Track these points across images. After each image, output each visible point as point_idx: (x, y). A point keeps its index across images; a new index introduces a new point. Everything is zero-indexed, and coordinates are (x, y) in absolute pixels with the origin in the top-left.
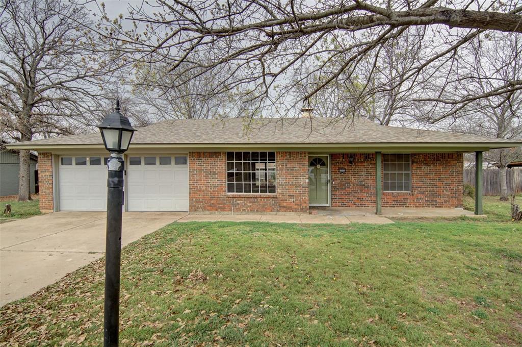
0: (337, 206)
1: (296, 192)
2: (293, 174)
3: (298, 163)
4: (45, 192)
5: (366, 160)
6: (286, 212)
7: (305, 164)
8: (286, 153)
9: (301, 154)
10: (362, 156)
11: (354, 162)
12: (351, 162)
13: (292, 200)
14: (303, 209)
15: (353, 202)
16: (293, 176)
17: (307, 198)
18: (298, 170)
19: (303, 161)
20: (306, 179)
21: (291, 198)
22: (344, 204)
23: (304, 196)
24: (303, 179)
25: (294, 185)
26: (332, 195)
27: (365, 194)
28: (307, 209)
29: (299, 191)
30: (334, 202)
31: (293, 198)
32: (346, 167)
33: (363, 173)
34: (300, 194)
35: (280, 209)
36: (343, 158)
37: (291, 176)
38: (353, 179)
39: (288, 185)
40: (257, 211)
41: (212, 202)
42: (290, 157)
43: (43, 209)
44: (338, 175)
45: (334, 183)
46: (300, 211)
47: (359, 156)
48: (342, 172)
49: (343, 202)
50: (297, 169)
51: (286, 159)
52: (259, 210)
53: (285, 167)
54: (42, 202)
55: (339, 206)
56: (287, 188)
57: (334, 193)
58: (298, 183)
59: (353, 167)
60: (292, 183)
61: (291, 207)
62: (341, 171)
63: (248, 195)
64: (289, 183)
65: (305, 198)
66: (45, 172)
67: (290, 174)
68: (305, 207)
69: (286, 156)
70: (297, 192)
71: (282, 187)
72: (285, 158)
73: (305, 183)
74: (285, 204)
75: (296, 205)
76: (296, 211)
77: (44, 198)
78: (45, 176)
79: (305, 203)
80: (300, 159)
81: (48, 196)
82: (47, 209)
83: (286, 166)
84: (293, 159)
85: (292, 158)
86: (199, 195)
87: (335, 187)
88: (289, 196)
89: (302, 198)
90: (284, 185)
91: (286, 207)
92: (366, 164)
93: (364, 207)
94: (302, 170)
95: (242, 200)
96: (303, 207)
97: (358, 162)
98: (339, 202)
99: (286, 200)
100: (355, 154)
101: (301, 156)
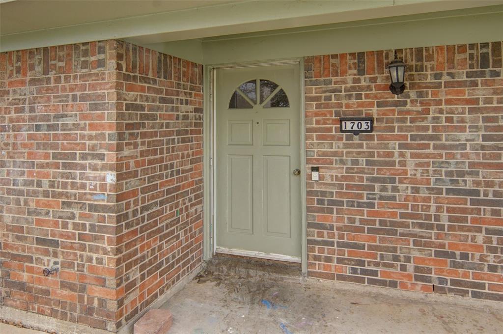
0: (330, 277)
1: (65, 226)
2: (55, 146)
3: (74, 98)
5: (482, 74)
6: (27, 310)
7: (103, 97)
8: (31, 52)
9: (86, 53)
10: (458, 57)
11: (412, 86)
12: (397, 88)
13: (49, 262)
14: (90, 311)
15: (410, 267)
16: (55, 156)
17: (109, 261)
18: (76, 126)
19: (93, 87)
20: (104, 168)
21: (47, 253)
22: (364, 272)
23: (96, 250)
24: (94, 168)
25: (61, 195)
26: (309, 225)
27: (480, 238)
28: (108, 316)
29: (76, 226)
30: (316, 258)
31: (55, 255)
32: (375, 111)
33: (463, 136)
34: (81, 237)
35: (9, 295)
36: (361, 72)
37: (47, 156)
38: (411, 163)
39: (35, 193)
42: (46, 72)
44: (337, 146)
45: (315, 176)
46: (80, 320)
47: (443, 58)
48: (356, 133)
49: (362, 263)
50: (70, 121)
51: (33, 82)
53: (27, 115)
55: (342, 278)
56: (33, 205)
57: (317, 217)
58: (73, 185)
59: (409, 107)
60: (52, 185)
61: (47, 292)
62: (349, 126)
64: (39, 185)
65: (100, 261)
67: (45, 147)
68: (102, 302)
69: (32, 67)
70: (70, 229)
71: (18, 202)
72: (28, 78)
73: (103, 187)
74: (25, 277)
75: (63, 285)
76: (64, 316)
79: (102, 282)
80: (83, 77)
83: (32, 110)
84: (57, 80)
85: (52, 75)
87: (323, 194)
88: (40, 241)
89: (90, 259)
90: (21, 193)
91: (29, 290)
92: (481, 93)
93: (475, 295)
94: (92, 127)
96: (91, 300)
97: (439, 86)
98: (340, 261)
99: (30, 259)
100: (419, 51)
101: (85, 65)
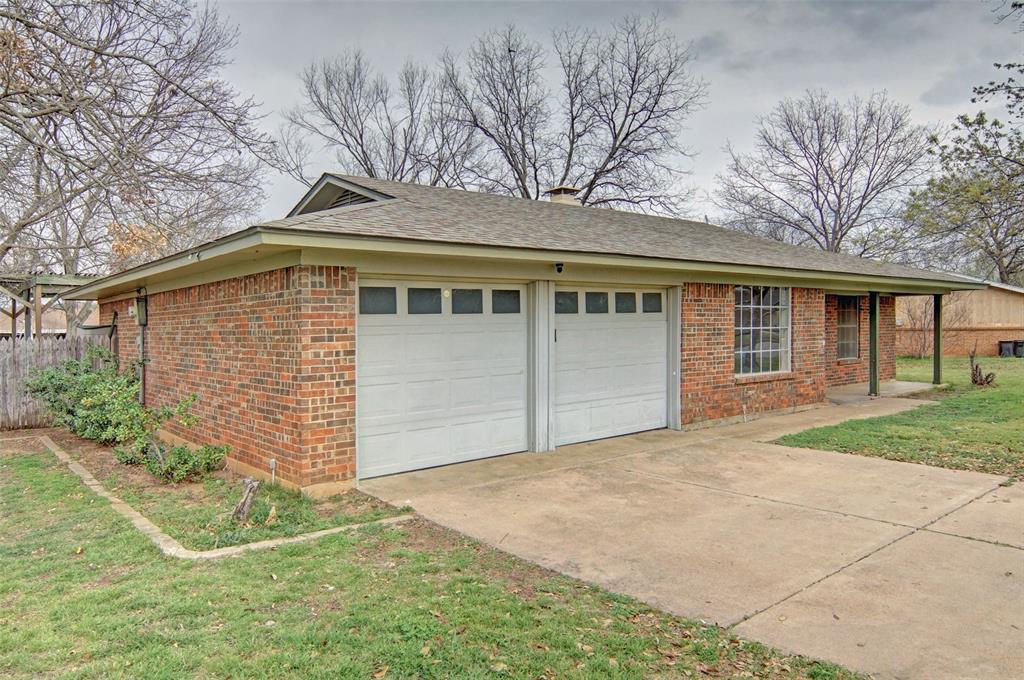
2: (810, 331)
3: (815, 310)
4: (324, 416)
7: (822, 311)
8: (804, 290)
16: (810, 336)
18: (815, 323)
20: (822, 339)
21: (808, 377)
23: (821, 372)
25: (812, 351)
31: (811, 377)
39: (805, 353)
40: (772, 409)
41: (716, 397)
42: (808, 299)
43: (314, 482)
50: (814, 321)
52: (775, 406)
53: (802, 317)
54: (313, 457)
56: (804, 358)
58: (815, 347)
63: (765, 376)
66: (331, 339)
69: (804, 296)
70: (814, 366)
73: (822, 347)
75: (813, 389)
77: (321, 440)
78: (329, 354)
79: (822, 384)
81: (339, 431)
82: (330, 478)
86: (697, 385)
95: (754, 388)
